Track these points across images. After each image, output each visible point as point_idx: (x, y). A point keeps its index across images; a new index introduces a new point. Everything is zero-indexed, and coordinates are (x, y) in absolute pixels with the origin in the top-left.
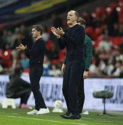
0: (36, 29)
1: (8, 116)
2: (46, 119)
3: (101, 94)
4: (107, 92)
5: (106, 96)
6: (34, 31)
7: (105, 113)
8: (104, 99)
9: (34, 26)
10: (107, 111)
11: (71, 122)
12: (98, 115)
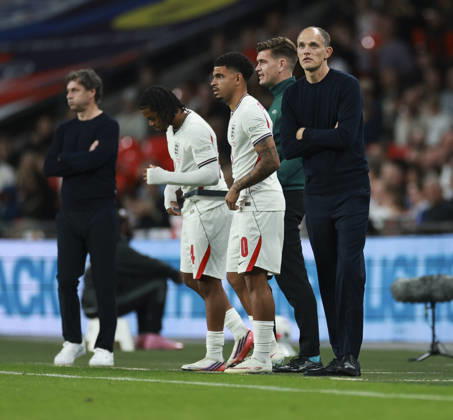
0: (82, 83)
1: (109, 378)
2: (240, 383)
3: (419, 287)
4: (441, 281)
5: (438, 294)
6: (73, 90)
7: (434, 350)
8: (429, 305)
9: (74, 73)
10: (443, 345)
11: (326, 388)
12: (413, 360)
